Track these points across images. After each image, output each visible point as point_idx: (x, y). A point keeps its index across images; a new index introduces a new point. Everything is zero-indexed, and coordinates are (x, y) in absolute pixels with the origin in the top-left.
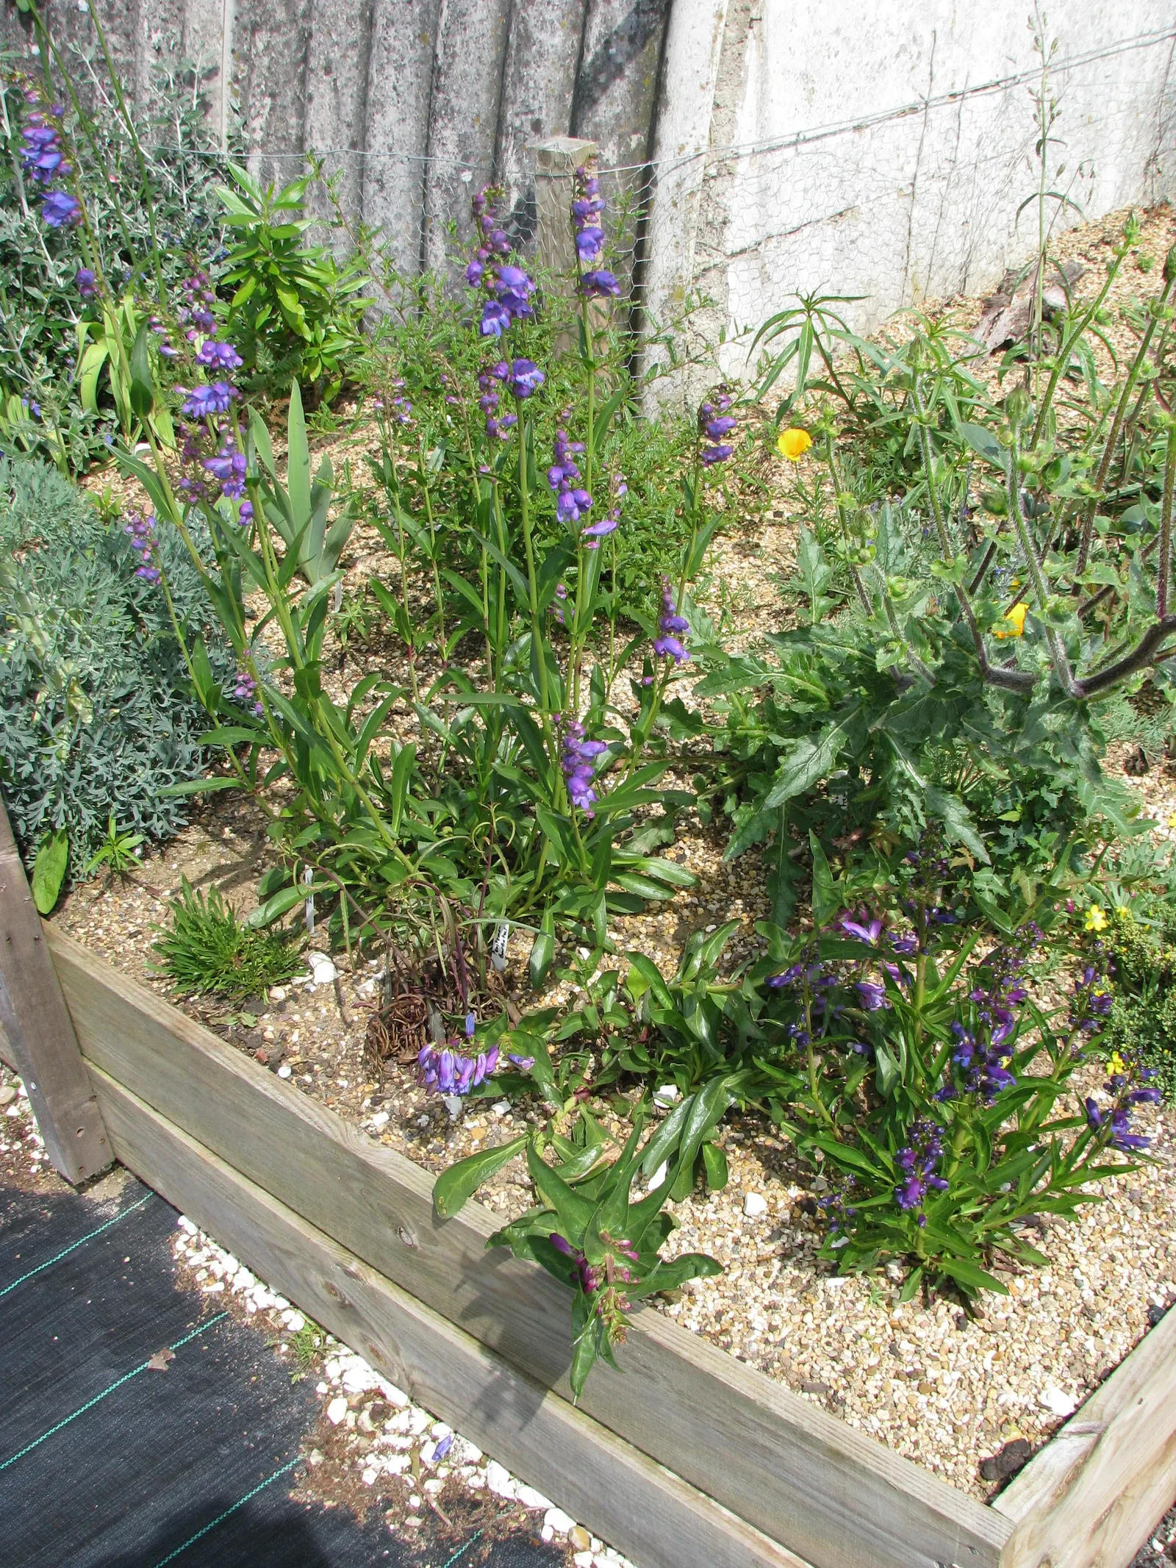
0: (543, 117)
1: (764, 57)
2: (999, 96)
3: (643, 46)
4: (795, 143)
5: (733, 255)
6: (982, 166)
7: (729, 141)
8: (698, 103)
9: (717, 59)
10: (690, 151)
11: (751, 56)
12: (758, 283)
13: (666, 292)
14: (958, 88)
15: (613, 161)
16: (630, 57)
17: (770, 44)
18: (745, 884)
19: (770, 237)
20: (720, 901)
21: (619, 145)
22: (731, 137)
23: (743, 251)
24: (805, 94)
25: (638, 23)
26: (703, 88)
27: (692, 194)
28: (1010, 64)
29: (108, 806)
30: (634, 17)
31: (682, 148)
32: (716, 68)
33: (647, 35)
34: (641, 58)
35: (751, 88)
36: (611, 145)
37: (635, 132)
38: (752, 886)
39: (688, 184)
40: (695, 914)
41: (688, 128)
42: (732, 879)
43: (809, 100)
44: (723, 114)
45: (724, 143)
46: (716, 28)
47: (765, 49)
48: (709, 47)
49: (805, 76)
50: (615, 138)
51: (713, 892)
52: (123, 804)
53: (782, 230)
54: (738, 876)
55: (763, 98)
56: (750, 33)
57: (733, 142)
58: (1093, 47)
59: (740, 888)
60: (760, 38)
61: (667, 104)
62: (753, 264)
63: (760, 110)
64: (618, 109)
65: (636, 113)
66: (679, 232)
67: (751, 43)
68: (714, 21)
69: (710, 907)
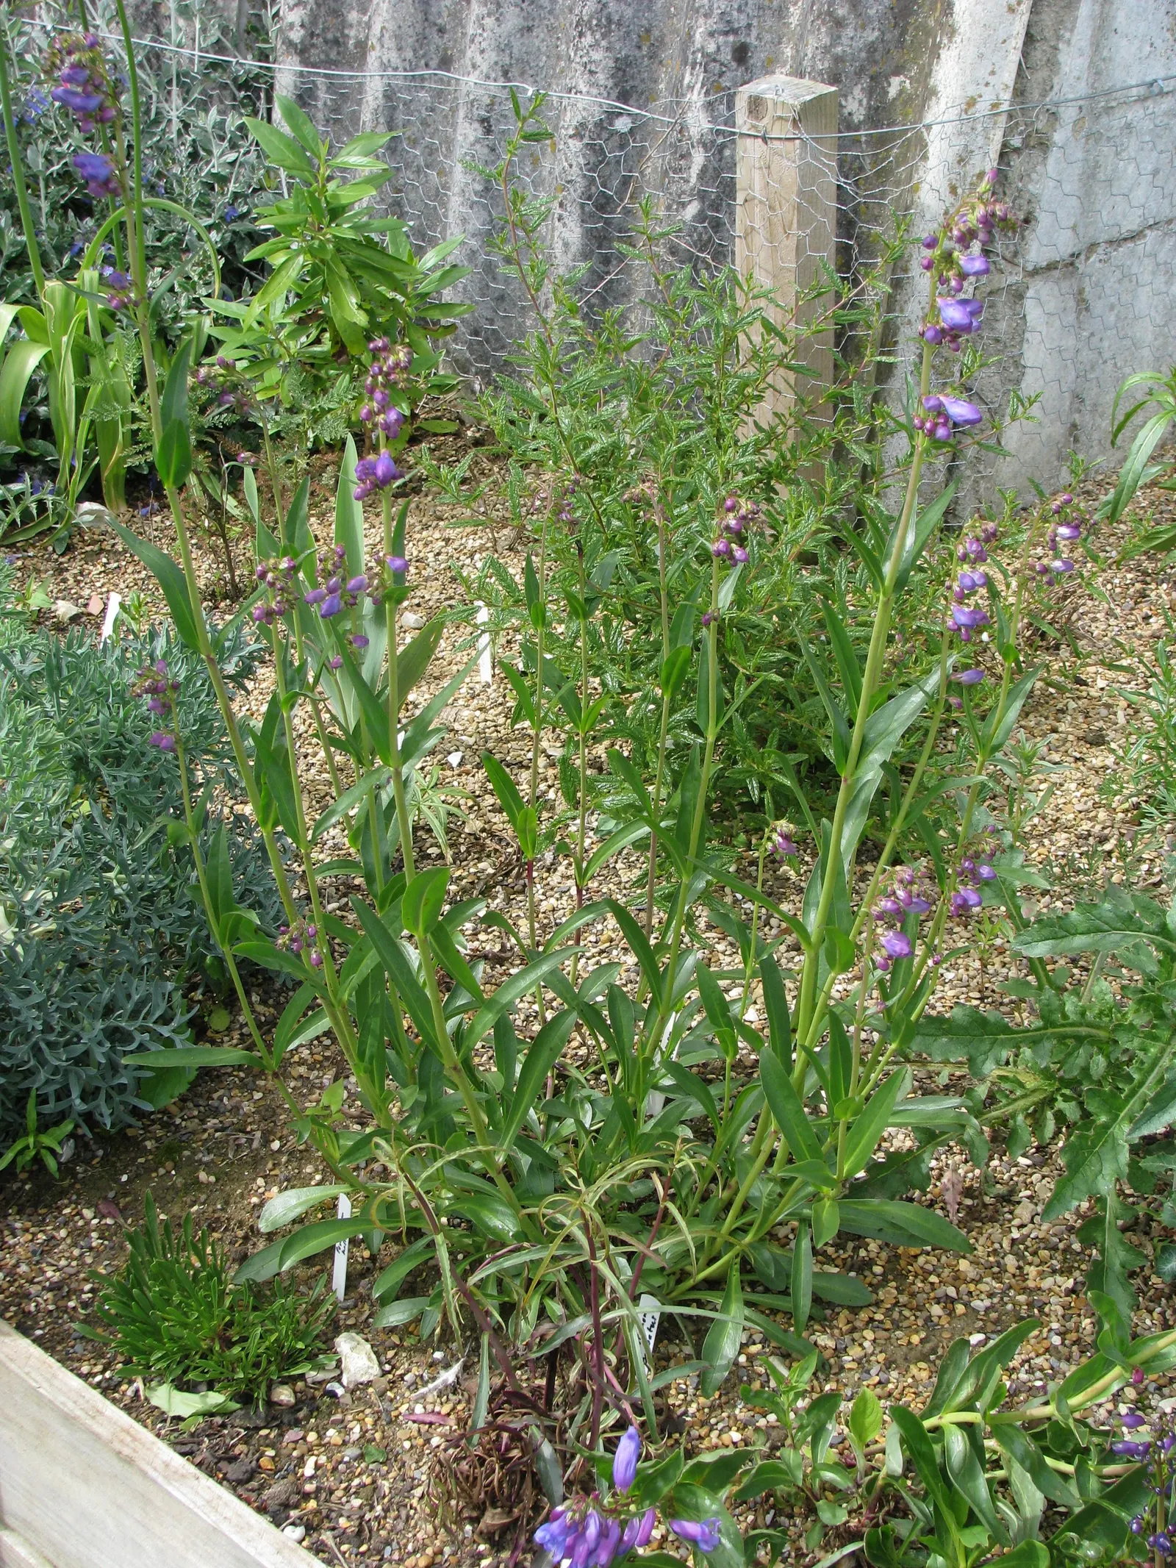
0: (752, 40)
5: (1035, 272)
7: (1044, 94)
8: (1002, 34)
10: (983, 106)
12: (1071, 318)
15: (859, 116)
18: (1032, 1271)
20: (991, 1296)
21: (870, 92)
22: (1047, 88)
23: (1051, 267)
26: (1011, 10)
29: (30, 1073)
35: (1085, 12)
36: (857, 91)
37: (897, 72)
38: (1042, 1275)
40: (951, 1313)
42: (1011, 1261)
44: (1039, 52)
45: (1036, 95)
50: (865, 81)
51: (977, 1281)
52: (56, 1070)
53: (1114, 233)
54: (1020, 1257)
55: (1103, 27)
57: (1051, 96)
59: (1024, 1277)
62: (1065, 285)
63: (1096, 45)
64: (872, 36)
69: (976, 1303)
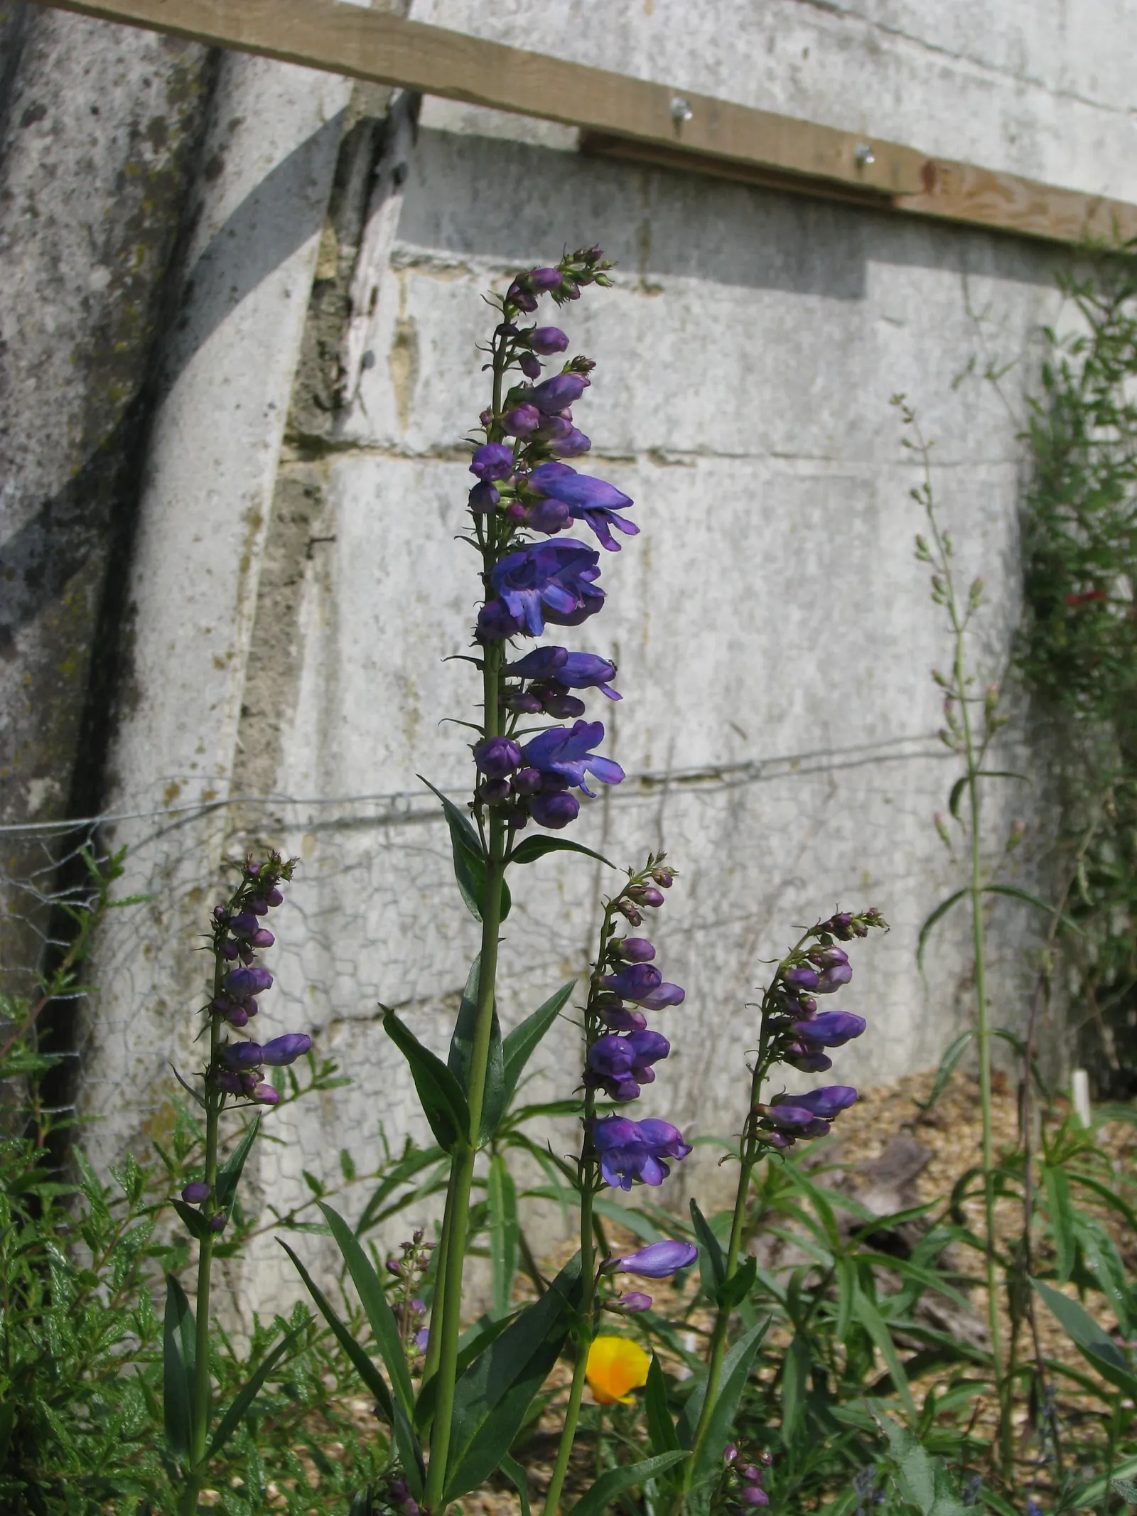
1: (332, 625)
2: (721, 799)
3: (59, 591)
4: (384, 821)
6: (700, 936)
7: (267, 790)
8: (210, 697)
9: (250, 606)
10: (190, 796)
11: (309, 615)
13: (135, 1119)
14: (657, 768)
16: (27, 614)
17: (344, 597)
19: (337, 1021)
22: (270, 781)
24: (401, 720)
25: (48, 548)
26: (219, 664)
27: (197, 894)
28: (737, 740)
30: (38, 533)
31: (173, 791)
32: (247, 625)
33: (67, 570)
34: (52, 615)
35: (308, 682)
37: (39, 773)
39: (187, 871)
41: (186, 750)
43: (409, 733)
44: (256, 730)
45: (259, 792)
46: (248, 542)
47: (334, 608)
48: (232, 582)
49: (401, 680)
55: (330, 711)
56: (310, 569)
57: (275, 795)
58: (863, 739)
60: (326, 583)
61: (136, 697)
63: (324, 735)
65: (41, 734)
66: (164, 979)
67: (311, 590)
68: (242, 529)
